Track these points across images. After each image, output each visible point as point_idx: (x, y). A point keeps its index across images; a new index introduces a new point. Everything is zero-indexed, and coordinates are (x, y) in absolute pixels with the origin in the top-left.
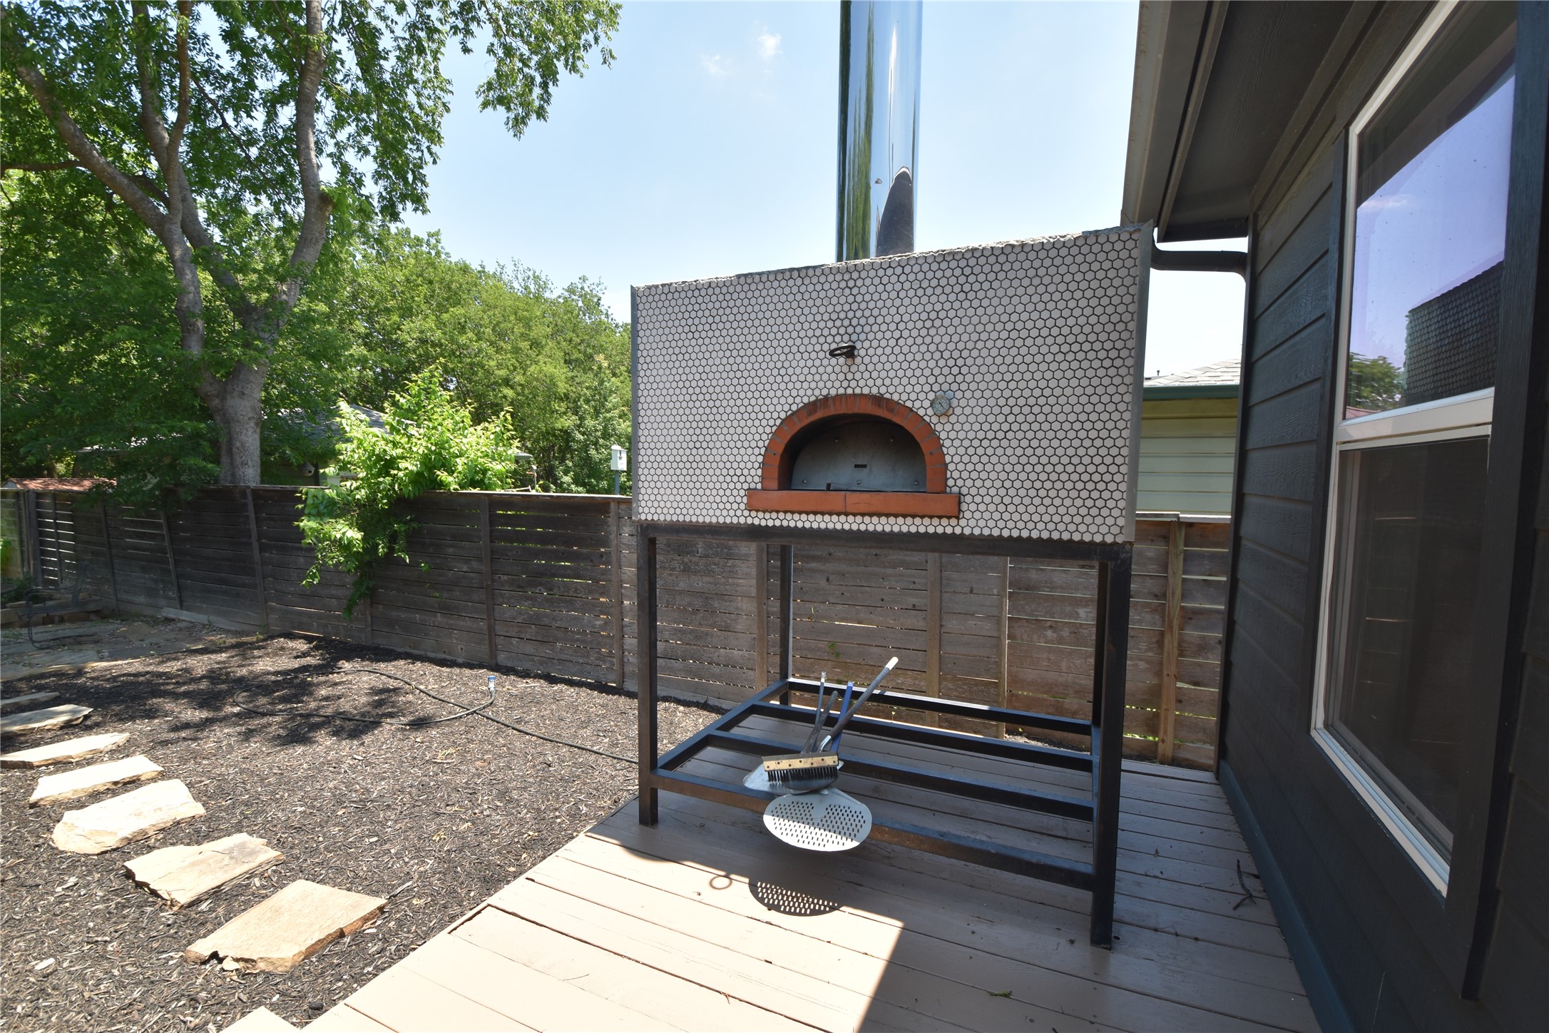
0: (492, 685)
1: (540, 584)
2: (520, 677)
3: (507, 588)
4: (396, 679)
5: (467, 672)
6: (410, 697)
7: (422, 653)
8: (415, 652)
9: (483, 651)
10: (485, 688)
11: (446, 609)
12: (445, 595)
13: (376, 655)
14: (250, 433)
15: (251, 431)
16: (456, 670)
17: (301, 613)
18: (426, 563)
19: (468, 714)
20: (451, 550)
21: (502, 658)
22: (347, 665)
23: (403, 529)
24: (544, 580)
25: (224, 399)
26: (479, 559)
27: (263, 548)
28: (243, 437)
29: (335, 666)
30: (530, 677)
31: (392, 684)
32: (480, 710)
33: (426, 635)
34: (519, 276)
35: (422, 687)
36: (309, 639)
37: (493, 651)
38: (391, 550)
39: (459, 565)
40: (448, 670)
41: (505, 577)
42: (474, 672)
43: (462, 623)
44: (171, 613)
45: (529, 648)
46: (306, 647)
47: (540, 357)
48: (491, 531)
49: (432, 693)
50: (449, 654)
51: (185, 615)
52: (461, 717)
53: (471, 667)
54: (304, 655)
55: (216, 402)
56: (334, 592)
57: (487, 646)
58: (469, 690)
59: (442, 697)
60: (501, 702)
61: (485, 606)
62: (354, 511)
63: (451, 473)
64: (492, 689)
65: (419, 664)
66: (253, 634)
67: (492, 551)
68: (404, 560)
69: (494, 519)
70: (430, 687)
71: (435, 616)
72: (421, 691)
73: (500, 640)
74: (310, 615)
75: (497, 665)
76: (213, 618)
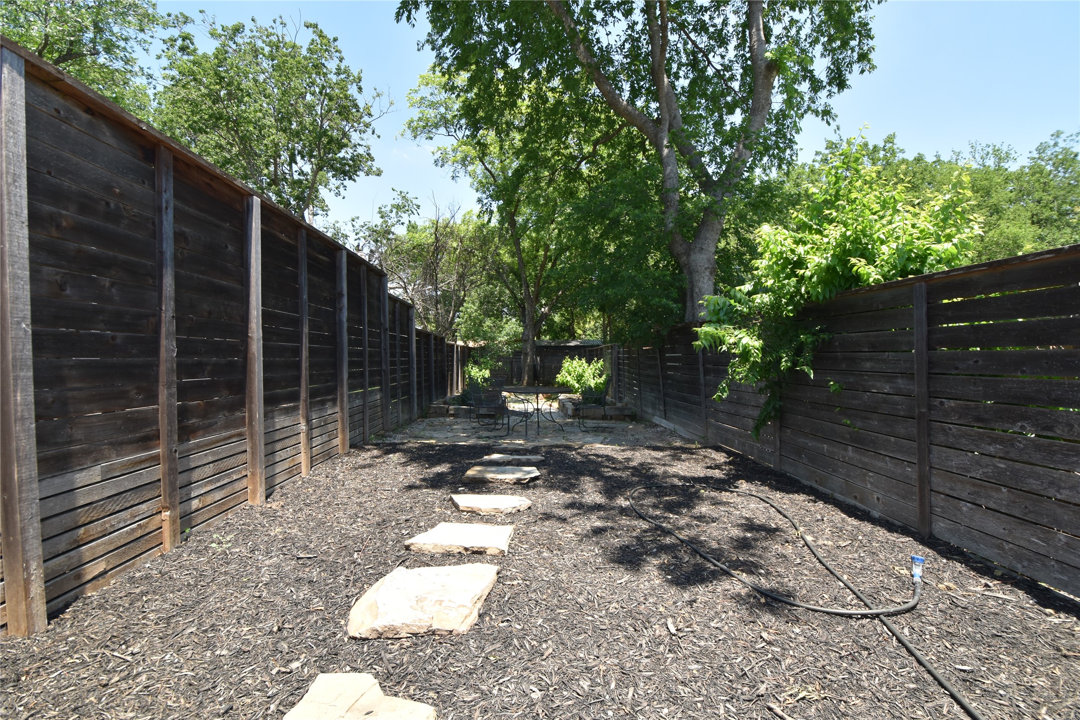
0: (917, 571)
1: (1023, 417)
2: (974, 569)
3: (954, 419)
4: (785, 516)
5: (882, 533)
6: (789, 550)
7: (828, 491)
8: (821, 488)
9: (910, 509)
10: (905, 572)
11: (859, 442)
12: (859, 424)
13: (778, 482)
14: (705, 281)
15: (706, 278)
16: (867, 527)
17: (728, 430)
18: (835, 382)
19: (864, 616)
20: (868, 365)
21: (940, 527)
22: (744, 486)
23: (809, 340)
24: (1033, 408)
25: (689, 255)
26: (910, 376)
27: (706, 372)
28: (700, 284)
29: (732, 483)
30: (994, 577)
31: (777, 521)
32: (889, 615)
33: (834, 471)
34: (977, 156)
35: (809, 538)
36: (729, 453)
37: (926, 513)
38: (795, 364)
39: (878, 384)
40: (855, 522)
41: (952, 403)
42: (893, 537)
43: (880, 464)
44: (657, 420)
45: (993, 525)
46: (723, 460)
47: (1001, 221)
48: (929, 333)
49: (821, 553)
50: (861, 501)
51: (664, 423)
52: (850, 616)
53: (891, 527)
54: (718, 467)
55: (684, 258)
56: (750, 412)
57: (916, 504)
58: (878, 567)
59: (830, 564)
60: (931, 612)
61: (915, 445)
62: (757, 319)
63: (871, 261)
64: (917, 579)
65: (820, 504)
66: (693, 443)
67: (930, 363)
68: (808, 375)
69: (935, 314)
70: (820, 542)
71: (846, 450)
72: (806, 544)
73: (938, 501)
74: (733, 433)
75: (931, 536)
76: (677, 427)
